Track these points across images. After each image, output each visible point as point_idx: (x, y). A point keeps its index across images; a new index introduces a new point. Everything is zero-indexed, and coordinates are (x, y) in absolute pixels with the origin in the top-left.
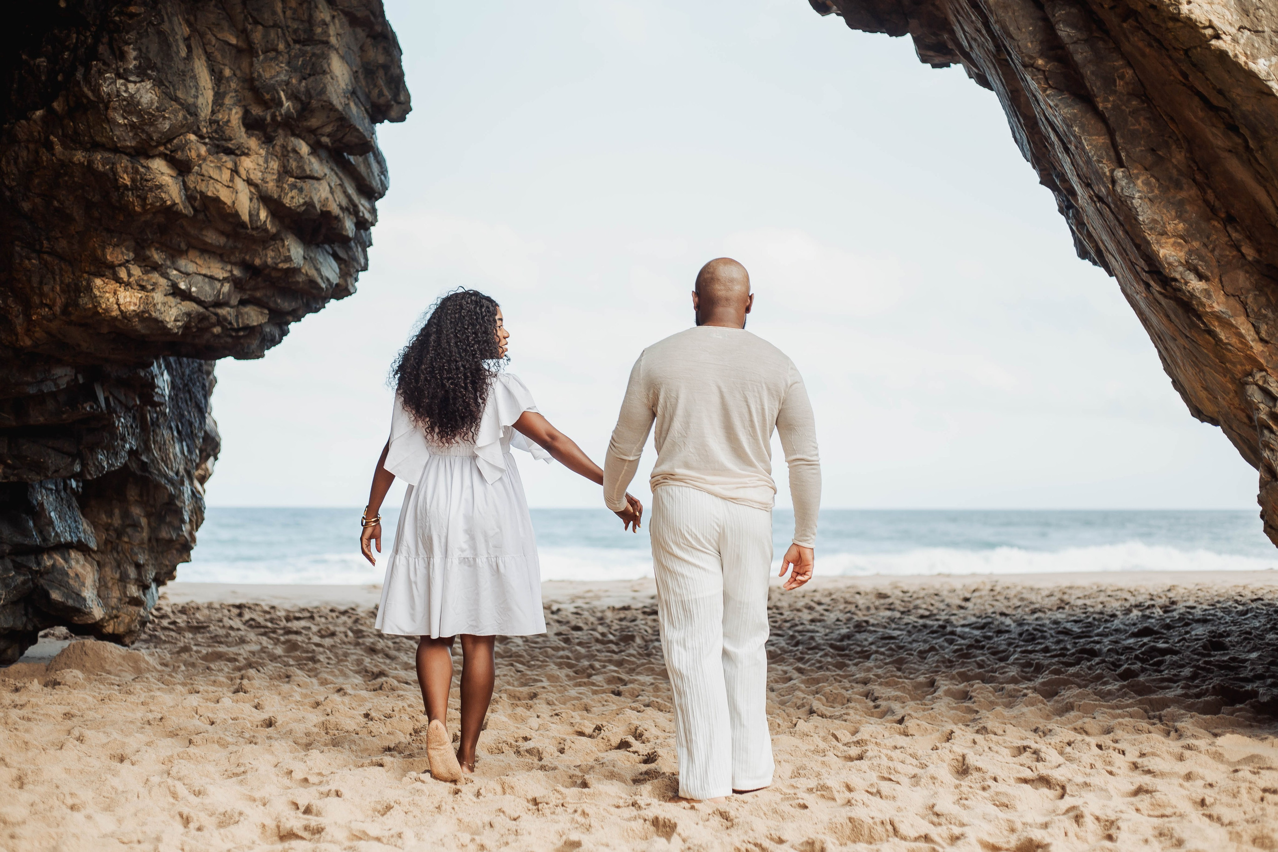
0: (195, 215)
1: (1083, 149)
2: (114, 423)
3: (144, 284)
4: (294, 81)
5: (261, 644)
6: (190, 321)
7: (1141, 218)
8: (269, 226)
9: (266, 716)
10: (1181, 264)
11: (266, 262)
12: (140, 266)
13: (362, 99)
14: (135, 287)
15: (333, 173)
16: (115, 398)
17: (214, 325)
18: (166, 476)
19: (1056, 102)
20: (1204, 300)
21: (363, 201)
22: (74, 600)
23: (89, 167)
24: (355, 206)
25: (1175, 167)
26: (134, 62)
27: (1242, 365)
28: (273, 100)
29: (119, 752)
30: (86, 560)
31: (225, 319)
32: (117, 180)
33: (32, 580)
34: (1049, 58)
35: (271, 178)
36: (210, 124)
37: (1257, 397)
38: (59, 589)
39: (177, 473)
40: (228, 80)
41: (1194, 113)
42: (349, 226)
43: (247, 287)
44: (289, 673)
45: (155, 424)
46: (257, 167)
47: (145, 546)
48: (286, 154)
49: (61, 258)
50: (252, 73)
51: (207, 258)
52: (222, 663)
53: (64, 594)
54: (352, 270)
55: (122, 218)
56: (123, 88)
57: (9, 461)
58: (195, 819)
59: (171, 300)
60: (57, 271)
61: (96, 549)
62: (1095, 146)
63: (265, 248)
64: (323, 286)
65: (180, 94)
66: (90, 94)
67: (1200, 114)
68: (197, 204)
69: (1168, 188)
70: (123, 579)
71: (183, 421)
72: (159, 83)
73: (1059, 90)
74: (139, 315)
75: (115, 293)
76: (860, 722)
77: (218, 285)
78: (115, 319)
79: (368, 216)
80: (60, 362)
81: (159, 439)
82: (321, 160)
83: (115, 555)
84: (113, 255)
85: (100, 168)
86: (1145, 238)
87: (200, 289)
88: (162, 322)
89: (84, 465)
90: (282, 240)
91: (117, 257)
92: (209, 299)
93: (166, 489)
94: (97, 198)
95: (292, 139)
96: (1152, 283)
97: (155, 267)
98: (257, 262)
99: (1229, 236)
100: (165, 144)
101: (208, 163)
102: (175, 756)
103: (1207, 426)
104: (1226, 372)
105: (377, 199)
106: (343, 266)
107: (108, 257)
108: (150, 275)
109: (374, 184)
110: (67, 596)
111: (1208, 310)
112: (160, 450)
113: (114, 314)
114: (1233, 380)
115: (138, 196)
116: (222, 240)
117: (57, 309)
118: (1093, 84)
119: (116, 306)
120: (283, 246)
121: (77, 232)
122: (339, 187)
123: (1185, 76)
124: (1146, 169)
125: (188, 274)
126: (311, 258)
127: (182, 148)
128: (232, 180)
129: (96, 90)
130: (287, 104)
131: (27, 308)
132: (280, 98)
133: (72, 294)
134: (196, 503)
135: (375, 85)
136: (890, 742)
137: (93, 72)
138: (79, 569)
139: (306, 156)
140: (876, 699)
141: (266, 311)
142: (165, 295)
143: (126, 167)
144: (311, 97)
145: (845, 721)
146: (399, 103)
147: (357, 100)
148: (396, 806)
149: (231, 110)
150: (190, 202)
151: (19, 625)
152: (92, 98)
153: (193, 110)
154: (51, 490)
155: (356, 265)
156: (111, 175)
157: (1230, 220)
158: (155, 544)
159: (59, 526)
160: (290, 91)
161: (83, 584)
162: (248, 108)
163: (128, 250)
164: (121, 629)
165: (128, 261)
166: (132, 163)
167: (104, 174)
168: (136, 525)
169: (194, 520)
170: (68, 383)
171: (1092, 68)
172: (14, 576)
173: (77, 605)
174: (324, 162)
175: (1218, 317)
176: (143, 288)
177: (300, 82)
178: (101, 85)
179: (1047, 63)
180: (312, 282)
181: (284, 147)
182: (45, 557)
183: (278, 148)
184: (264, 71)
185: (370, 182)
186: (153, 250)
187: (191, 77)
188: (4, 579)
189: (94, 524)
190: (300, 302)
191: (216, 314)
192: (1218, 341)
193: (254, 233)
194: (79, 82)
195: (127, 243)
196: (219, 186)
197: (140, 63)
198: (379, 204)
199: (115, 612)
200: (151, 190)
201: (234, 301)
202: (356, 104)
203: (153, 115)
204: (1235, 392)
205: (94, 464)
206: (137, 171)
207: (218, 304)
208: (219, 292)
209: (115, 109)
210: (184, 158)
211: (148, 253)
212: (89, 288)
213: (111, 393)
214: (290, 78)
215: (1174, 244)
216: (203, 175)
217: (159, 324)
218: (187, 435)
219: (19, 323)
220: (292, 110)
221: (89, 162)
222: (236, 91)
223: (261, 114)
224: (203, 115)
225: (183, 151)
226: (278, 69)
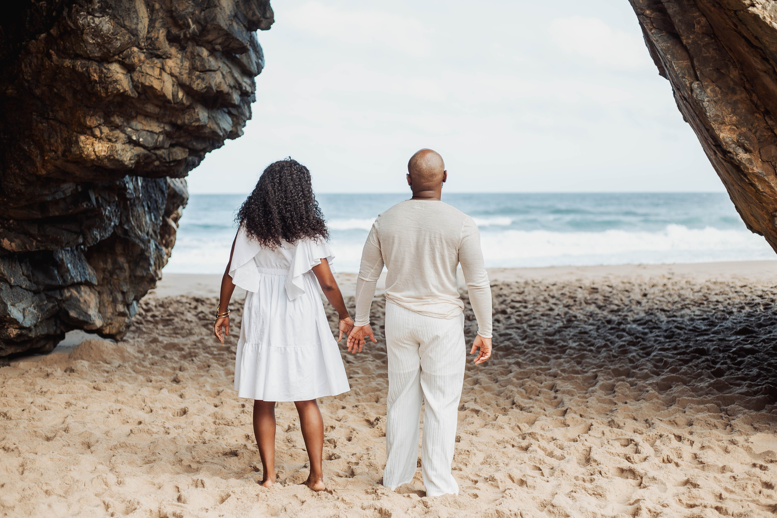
0: (139, 97)
1: (673, 68)
2: (102, 213)
3: (110, 138)
4: (197, 12)
5: (201, 334)
6: (139, 160)
7: (708, 114)
8: (185, 101)
9: (183, 406)
10: (734, 142)
11: (184, 122)
12: (107, 127)
13: (242, 19)
14: (105, 140)
15: (225, 65)
16: (102, 198)
17: (155, 161)
18: (139, 237)
19: (657, 38)
20: (748, 165)
21: (246, 80)
22: (84, 316)
23: (73, 69)
24: (240, 85)
25: (732, 80)
26: (98, 5)
27: (773, 204)
28: (184, 24)
29: (87, 440)
30: (91, 291)
31: (161, 157)
32: (90, 77)
33: (58, 305)
34: (653, 10)
35: (185, 72)
36: (147, 40)
38: (75, 310)
39: (148, 234)
40: (158, 11)
41: (743, 48)
42: (236, 98)
43: (174, 136)
44: (210, 364)
45: (133, 205)
46: (176, 65)
47: (128, 280)
48: (193, 57)
49: (61, 122)
50: (171, 8)
51: (149, 120)
52: (174, 352)
53: (77, 313)
54: (241, 121)
55: (94, 99)
56: (92, 21)
57: (39, 239)
58: (112, 505)
59: (127, 147)
60: (59, 130)
61: (96, 284)
62: (680, 67)
63: (184, 114)
64: (221, 134)
65: (127, 23)
66: (72, 25)
67: (746, 49)
68: (139, 90)
69: (727, 94)
70: (114, 301)
71: (152, 200)
72: (113, 17)
73: (660, 29)
74: (108, 157)
75: (93, 145)
76: (539, 413)
77: (156, 136)
78: (93, 160)
79: (249, 89)
80: (64, 181)
81: (135, 213)
82: (216, 58)
83: (109, 286)
84: (91, 122)
85: (80, 70)
86: (711, 126)
87: (145, 140)
88: (122, 161)
89: (85, 238)
90: (194, 109)
91: (93, 123)
92: (151, 145)
93: (139, 246)
94: (79, 88)
95: (197, 48)
96: (717, 152)
97: (117, 127)
98: (179, 122)
99: (767, 123)
100: (118, 55)
101: (146, 64)
102: (118, 446)
103: (756, 235)
104: (763, 208)
105: (256, 76)
106: (235, 119)
107: (88, 123)
108: (115, 132)
109: (252, 68)
110: (80, 314)
111: (750, 171)
112: (136, 220)
113: (92, 157)
114: (768, 213)
115: (103, 87)
116: (157, 110)
117: (60, 153)
118: (680, 28)
119: (93, 153)
120: (195, 112)
121: (69, 108)
122: (229, 74)
123: (736, 26)
124: (713, 82)
125: (137, 130)
126: (213, 117)
127: (129, 56)
128: (160, 74)
129: (75, 23)
130: (193, 26)
131: (43, 152)
132: (188, 23)
133: (68, 144)
134: (159, 252)
135: (250, 9)
136: (549, 435)
137: (73, 11)
138: (87, 297)
139: (206, 58)
140: (556, 391)
141: (187, 150)
142: (124, 144)
143: (95, 69)
144: (207, 23)
145: (531, 412)
146: (267, 18)
147: (238, 21)
148: (232, 494)
149: (159, 30)
150: (135, 89)
151: (52, 331)
152: (73, 27)
153: (135, 32)
154: (68, 251)
155: (243, 117)
156: (86, 74)
157: (767, 113)
158: (133, 278)
159: (73, 272)
160: (194, 19)
161: (89, 307)
162: (170, 29)
163: (100, 117)
164: (114, 331)
165: (100, 124)
166: (99, 66)
167: (82, 74)
168: (121, 268)
169: (157, 262)
170: (72, 192)
171: (680, 18)
172: (46, 304)
173: (86, 319)
174: (219, 59)
175: (756, 176)
176: (110, 140)
177: (201, 13)
178: (78, 19)
179: (652, 13)
180: (214, 133)
181: (192, 53)
182: (66, 291)
183: (188, 54)
184: (179, 6)
185: (250, 68)
186: (116, 117)
187: (134, 12)
188: (41, 306)
189: (95, 268)
190: (208, 143)
191: (155, 154)
192: (758, 190)
193: (176, 106)
194: (65, 18)
195: (98, 114)
196: (152, 79)
197: (102, 5)
198: (257, 79)
199: (110, 321)
200: (110, 83)
201: (167, 145)
202: (237, 23)
203: (110, 38)
204: (769, 220)
205: (91, 237)
206: (102, 72)
207: (156, 148)
208: (157, 140)
209: (87, 34)
210: (130, 63)
211: (112, 119)
212: (77, 142)
213: (100, 195)
214: (195, 10)
215: (729, 130)
216: (142, 72)
217: (120, 163)
218: (154, 209)
219: (38, 161)
220: (196, 30)
221: (73, 66)
222: (162, 18)
223: (177, 33)
224: (141, 35)
225: (129, 58)
226: (187, 4)
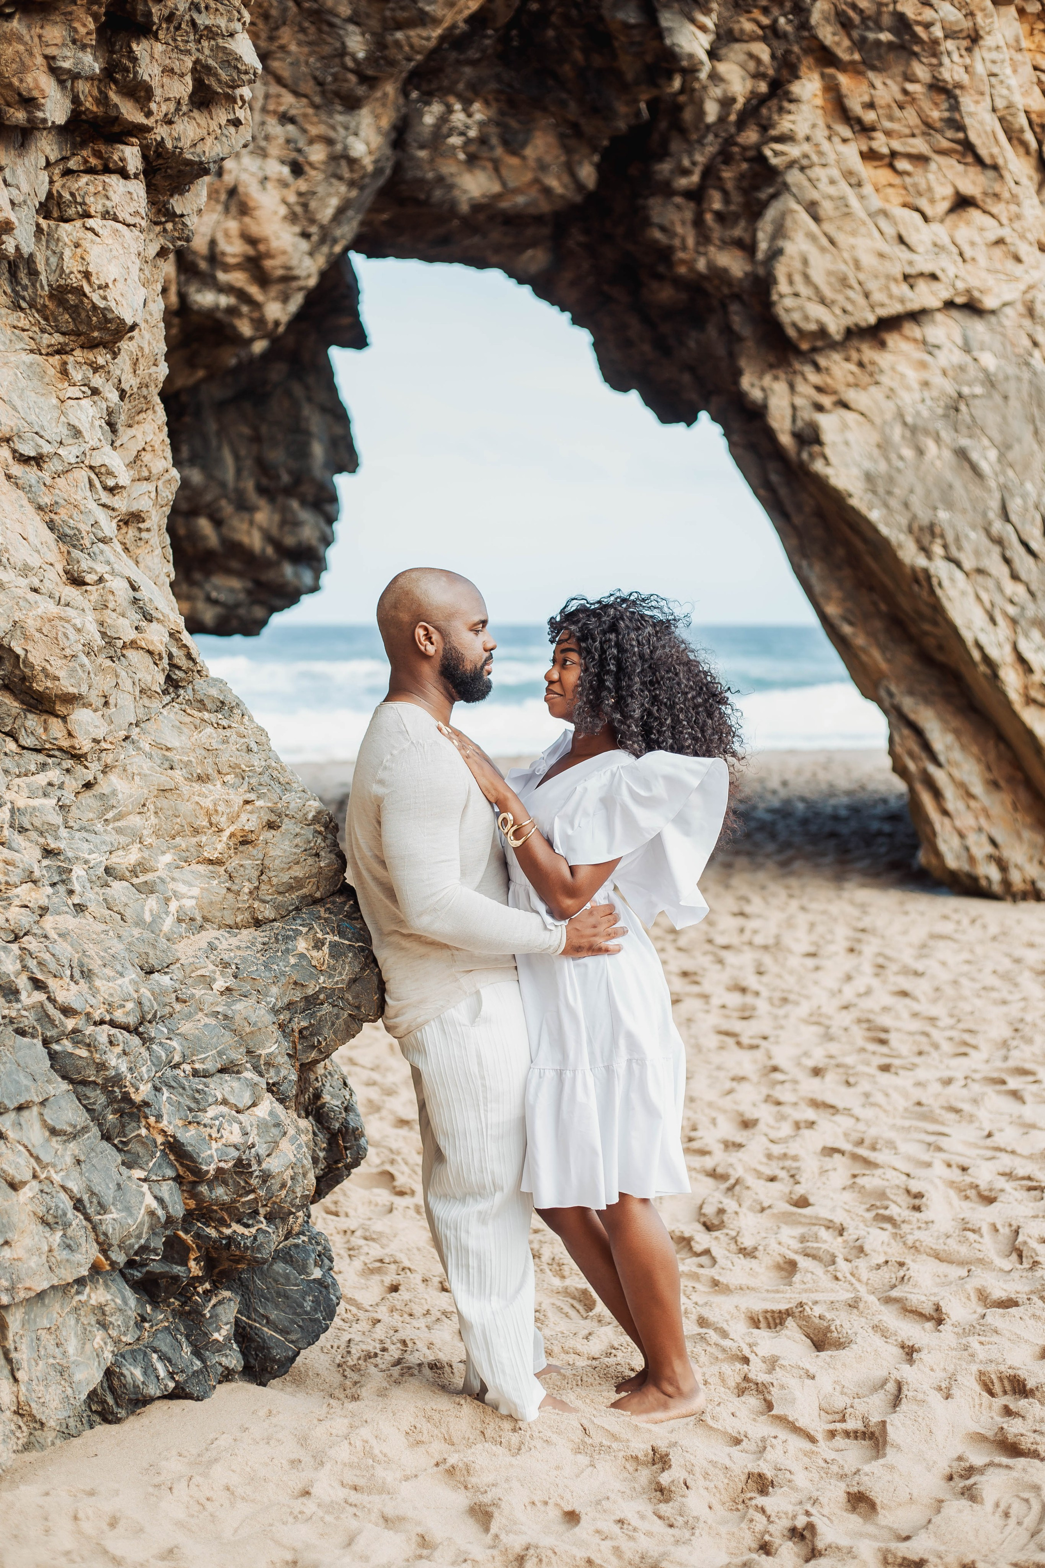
0: (224, 552)
4: (289, 461)
8: (272, 557)
10: (839, 617)
11: (268, 578)
15: (312, 517)
17: (233, 620)
20: (852, 637)
21: (328, 527)
24: (323, 533)
25: (838, 557)
28: (276, 475)
35: (275, 526)
36: (235, 491)
37: (883, 694)
40: (244, 458)
42: (319, 547)
43: (255, 594)
46: (266, 518)
50: (261, 455)
51: (231, 576)
54: (319, 573)
59: (208, 606)
63: (269, 570)
65: (216, 474)
67: (850, 532)
68: (226, 546)
69: (833, 571)
77: (236, 594)
79: (329, 537)
87: (225, 598)
90: (281, 564)
92: (232, 604)
95: (289, 500)
97: (196, 584)
98: (263, 578)
100: (208, 508)
101: (235, 518)
105: (335, 522)
106: (313, 571)
108: (194, 589)
116: (241, 566)
120: (281, 568)
122: (316, 525)
125: (217, 588)
126: (297, 572)
128: (250, 529)
132: (281, 474)
135: (338, 454)
139: (297, 510)
141: (261, 607)
142: (204, 603)
144: (300, 473)
146: (351, 460)
147: (326, 462)
149: (247, 480)
150: (222, 544)
153: (224, 483)
155: (320, 568)
160: (287, 469)
162: (259, 478)
174: (308, 511)
175: (861, 649)
177: (293, 462)
180: (293, 587)
181: (282, 505)
183: (279, 506)
184: (269, 454)
185: (331, 514)
186: (195, 573)
187: (221, 461)
193: (262, 561)
196: (241, 534)
201: (246, 603)
203: (201, 490)
207: (236, 606)
208: (238, 598)
210: (219, 516)
211: (193, 575)
214: (287, 459)
216: (231, 526)
220: (289, 481)
222: (250, 467)
223: (268, 483)
224: (230, 486)
225: (219, 511)
226: (278, 453)
